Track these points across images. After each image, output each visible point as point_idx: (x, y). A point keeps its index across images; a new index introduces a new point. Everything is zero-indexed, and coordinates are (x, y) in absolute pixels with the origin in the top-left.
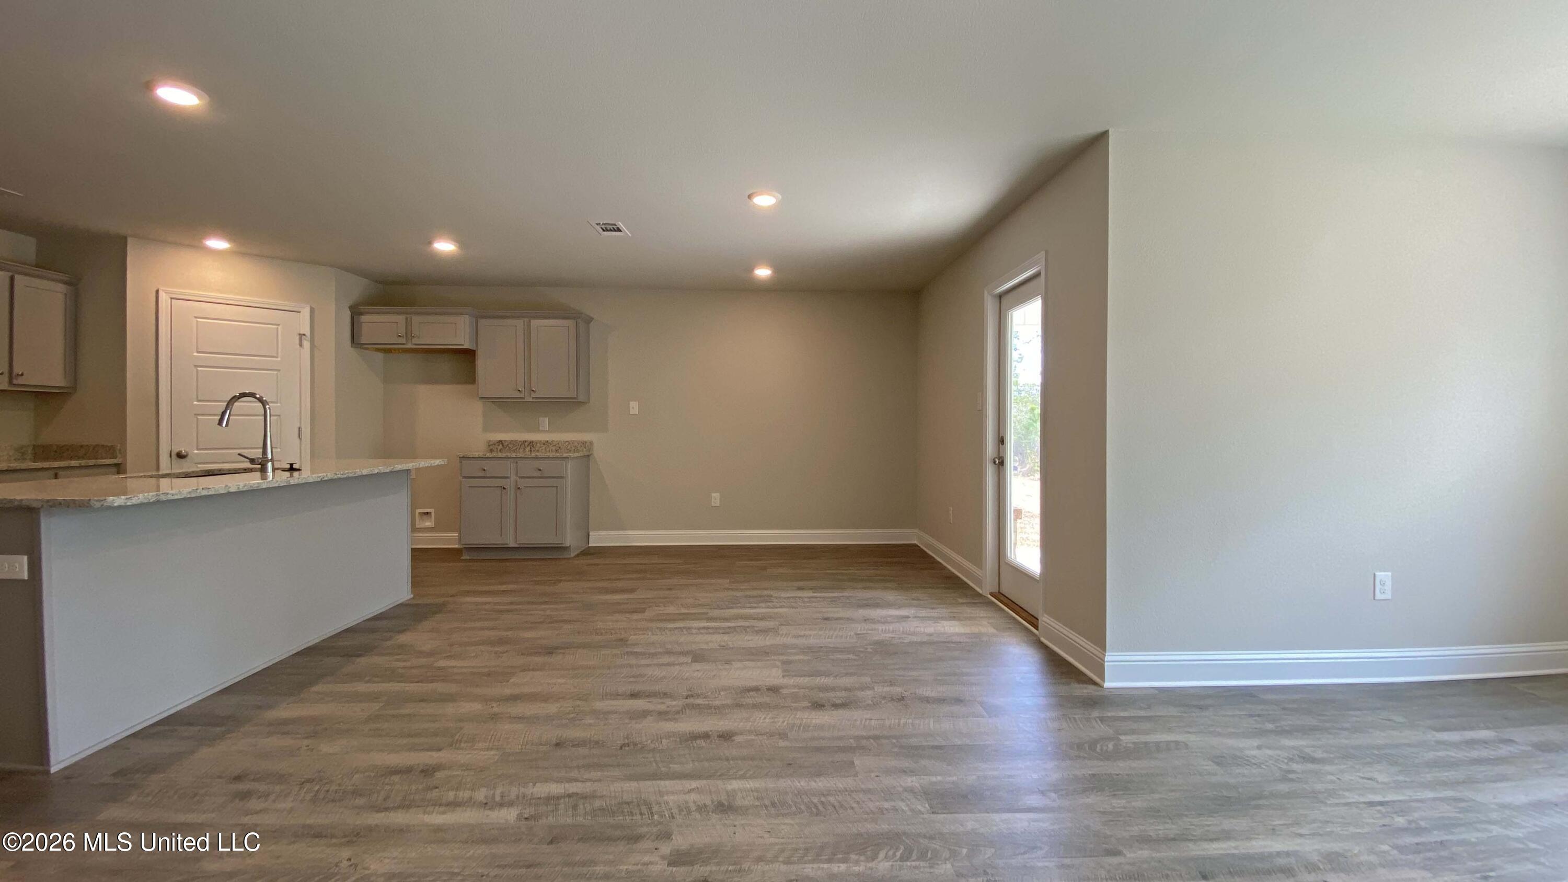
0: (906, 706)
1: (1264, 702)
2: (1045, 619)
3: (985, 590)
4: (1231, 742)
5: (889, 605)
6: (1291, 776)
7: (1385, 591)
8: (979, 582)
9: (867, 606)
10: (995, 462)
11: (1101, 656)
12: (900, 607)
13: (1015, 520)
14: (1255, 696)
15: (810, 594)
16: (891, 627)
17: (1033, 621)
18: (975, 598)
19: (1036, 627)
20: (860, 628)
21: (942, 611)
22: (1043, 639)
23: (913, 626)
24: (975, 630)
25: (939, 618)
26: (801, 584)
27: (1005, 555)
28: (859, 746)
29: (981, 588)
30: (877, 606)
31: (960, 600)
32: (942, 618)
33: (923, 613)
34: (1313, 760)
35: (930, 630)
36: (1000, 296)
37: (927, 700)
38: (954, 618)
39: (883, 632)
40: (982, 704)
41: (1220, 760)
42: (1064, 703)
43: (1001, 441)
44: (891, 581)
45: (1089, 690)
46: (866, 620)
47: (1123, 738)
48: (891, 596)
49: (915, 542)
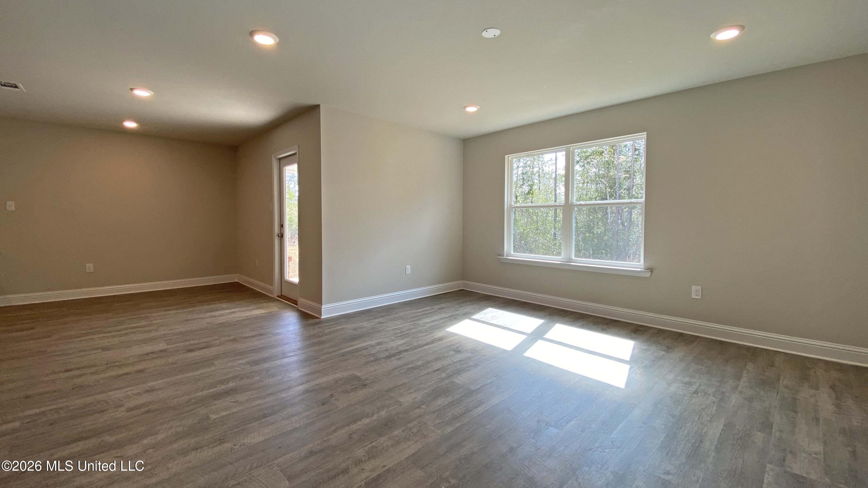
0: (237, 341)
1: (373, 312)
2: (301, 300)
3: (275, 296)
4: (361, 324)
5: (223, 309)
6: (375, 328)
7: (409, 271)
8: (271, 292)
9: (211, 311)
10: (279, 236)
11: (320, 307)
12: (231, 309)
13: (289, 262)
14: (371, 311)
15: (175, 312)
16: (226, 317)
17: (295, 302)
18: (270, 299)
19: (297, 305)
20: (208, 320)
21: (254, 307)
22: (299, 308)
23: (237, 315)
24: (270, 311)
25: (251, 310)
26: (166, 308)
27: (284, 277)
28: (217, 357)
29: (272, 294)
30: (217, 310)
31: (263, 302)
32: (253, 310)
33: (243, 309)
34: (382, 323)
35: (248, 314)
36: (280, 159)
37: (247, 337)
38: (259, 308)
39: (222, 320)
40: (272, 334)
41: (355, 329)
42: (305, 327)
43: (282, 226)
44: (224, 299)
45: (316, 320)
46: (211, 317)
47: (325, 331)
48: (224, 305)
49: (236, 281)
